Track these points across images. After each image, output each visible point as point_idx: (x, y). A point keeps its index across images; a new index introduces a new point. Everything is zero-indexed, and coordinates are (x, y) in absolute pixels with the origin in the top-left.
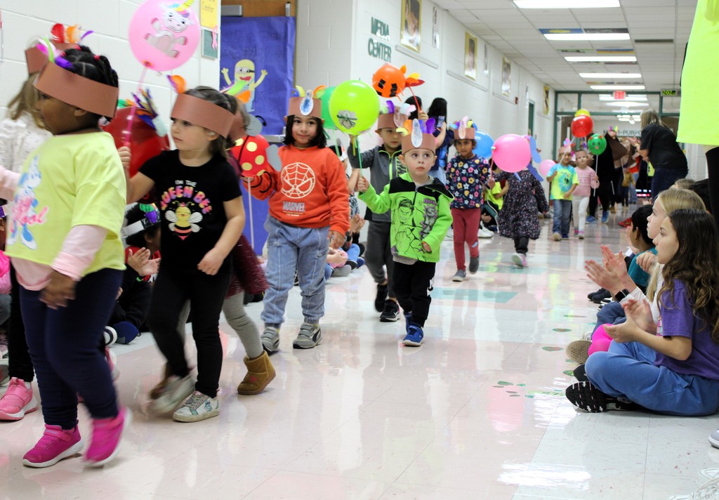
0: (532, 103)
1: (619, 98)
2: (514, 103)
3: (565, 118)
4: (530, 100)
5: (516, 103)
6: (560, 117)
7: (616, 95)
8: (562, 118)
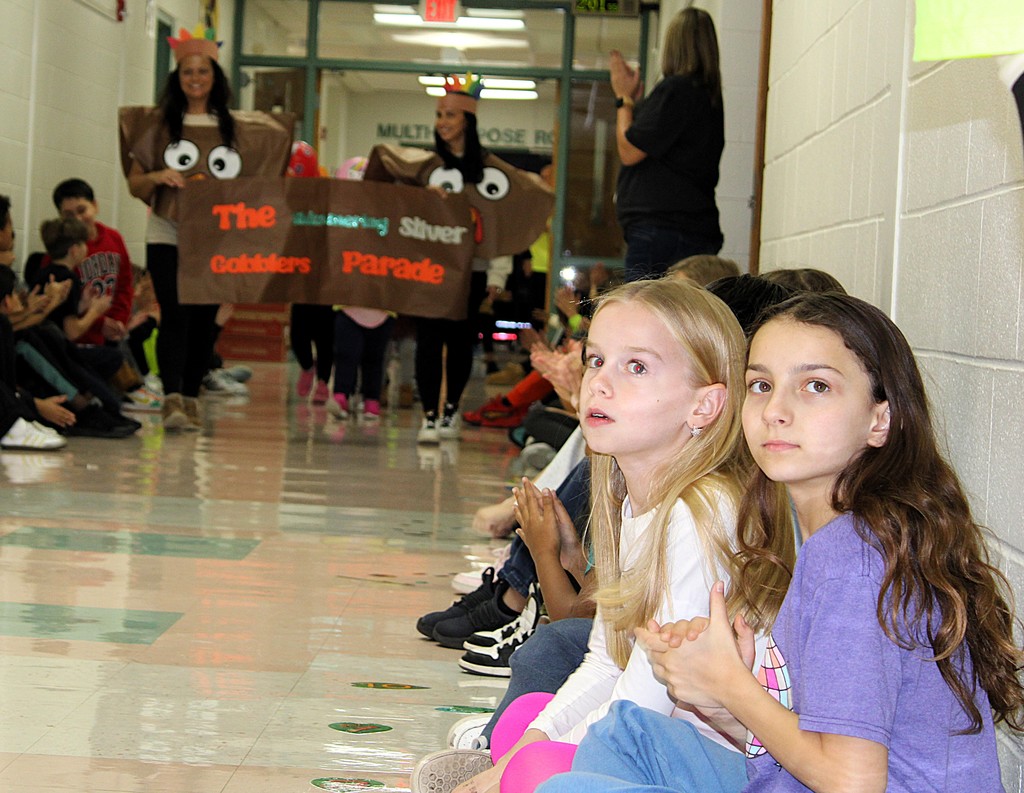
0: (167, 22)
1: (440, 17)
2: (114, 17)
3: (266, 75)
4: (161, 11)
5: (120, 18)
6: (250, 71)
7: (430, 9)
8: (257, 74)
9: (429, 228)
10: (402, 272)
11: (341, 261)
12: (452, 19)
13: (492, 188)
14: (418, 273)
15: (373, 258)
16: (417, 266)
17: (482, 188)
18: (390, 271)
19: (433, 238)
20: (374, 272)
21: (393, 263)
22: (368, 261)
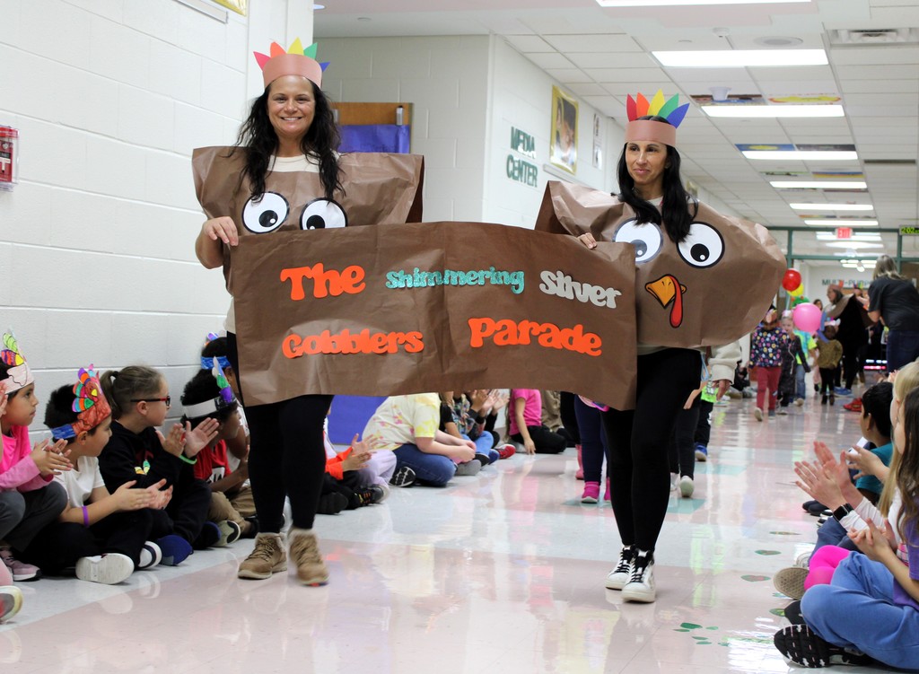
1: (843, 236)
7: (839, 233)
9: (577, 285)
10: (549, 340)
11: (467, 330)
12: (848, 237)
13: (699, 251)
14: (571, 340)
15: (510, 323)
16: (567, 332)
17: (685, 250)
18: (534, 338)
19: (583, 298)
20: (512, 341)
21: (537, 328)
22: (504, 327)
